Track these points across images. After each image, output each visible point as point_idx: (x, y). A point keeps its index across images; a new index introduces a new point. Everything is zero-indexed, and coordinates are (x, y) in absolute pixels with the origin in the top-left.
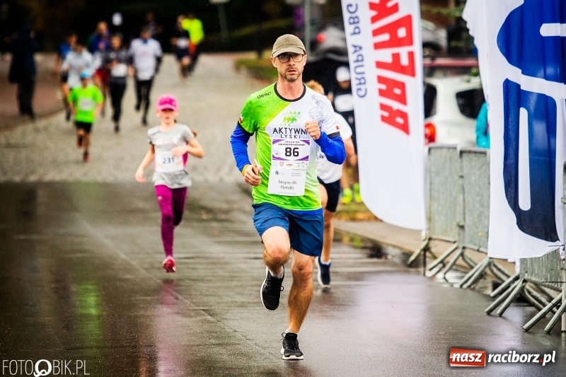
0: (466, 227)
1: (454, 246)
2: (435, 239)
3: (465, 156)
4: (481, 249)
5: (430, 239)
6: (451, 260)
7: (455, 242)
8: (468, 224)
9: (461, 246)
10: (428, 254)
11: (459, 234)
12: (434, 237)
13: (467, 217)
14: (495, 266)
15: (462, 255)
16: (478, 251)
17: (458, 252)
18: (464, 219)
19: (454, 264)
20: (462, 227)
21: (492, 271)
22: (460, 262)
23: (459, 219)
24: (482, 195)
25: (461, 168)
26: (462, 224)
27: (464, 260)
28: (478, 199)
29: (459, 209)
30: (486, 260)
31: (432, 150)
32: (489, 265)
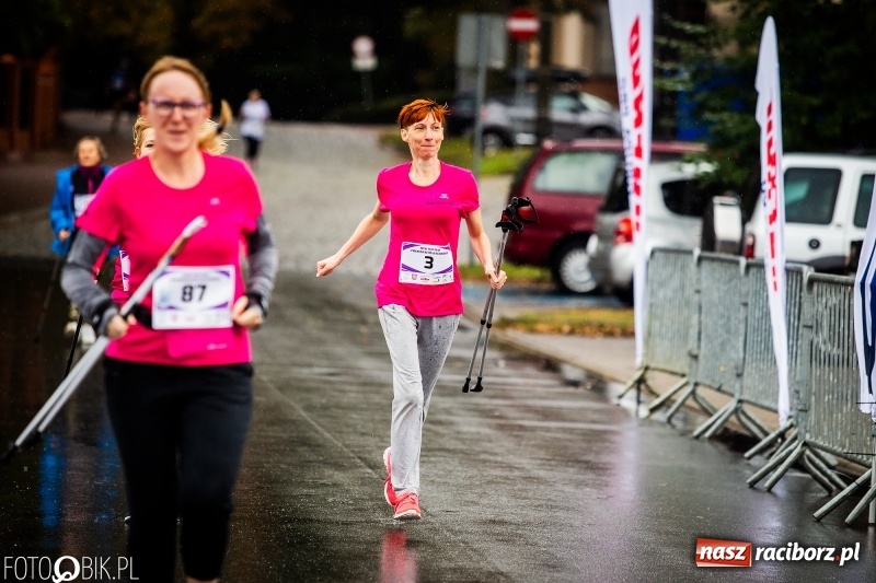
0: (701, 357)
1: (683, 381)
2: (654, 369)
3: (705, 264)
4: (724, 388)
5: (647, 368)
6: (679, 398)
7: (683, 376)
8: (702, 353)
9: (692, 381)
10: (643, 387)
11: (690, 366)
12: (653, 365)
13: (703, 344)
14: (744, 413)
15: (693, 393)
16: (719, 390)
17: (688, 389)
18: (699, 347)
19: (683, 404)
20: (695, 357)
21: (739, 419)
22: (690, 402)
23: (692, 345)
24: (729, 318)
25: (699, 281)
26: (695, 352)
27: (695, 399)
28: (721, 322)
29: (693, 333)
30: (732, 404)
31: (657, 255)
32: (736, 411)
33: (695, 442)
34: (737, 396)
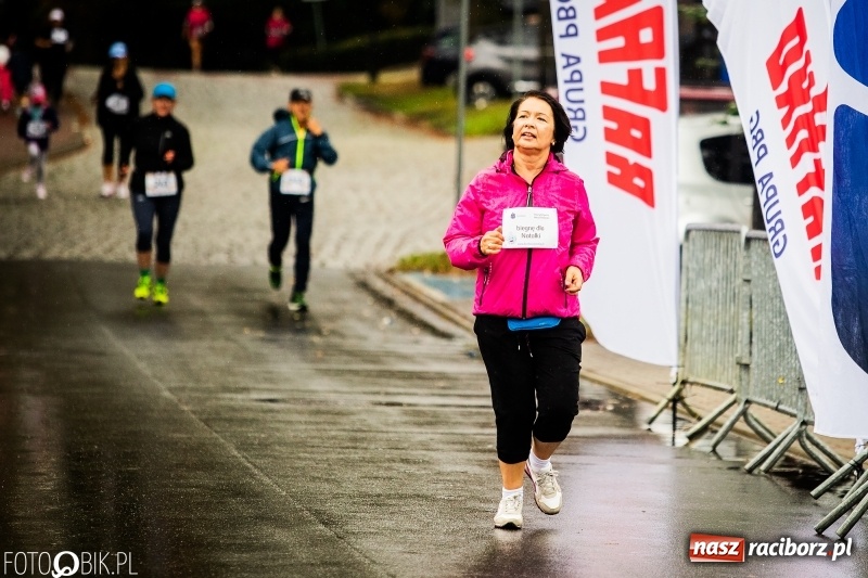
0: (752, 366)
1: (731, 398)
2: (692, 384)
3: (754, 245)
4: (781, 407)
5: (684, 382)
6: (726, 420)
7: (732, 392)
8: (756, 361)
9: (744, 399)
10: (679, 406)
11: (740, 379)
12: (691, 379)
13: (755, 349)
14: (809, 438)
15: (744, 413)
16: (777, 409)
17: (738, 409)
18: (750, 353)
19: (731, 427)
20: (747, 366)
21: (804, 447)
22: (741, 425)
23: (741, 351)
25: (748, 266)
26: (745, 361)
27: (747, 421)
29: (743, 335)
30: (793, 427)
31: (693, 234)
32: (799, 436)
33: (748, 476)
34: (801, 417)
